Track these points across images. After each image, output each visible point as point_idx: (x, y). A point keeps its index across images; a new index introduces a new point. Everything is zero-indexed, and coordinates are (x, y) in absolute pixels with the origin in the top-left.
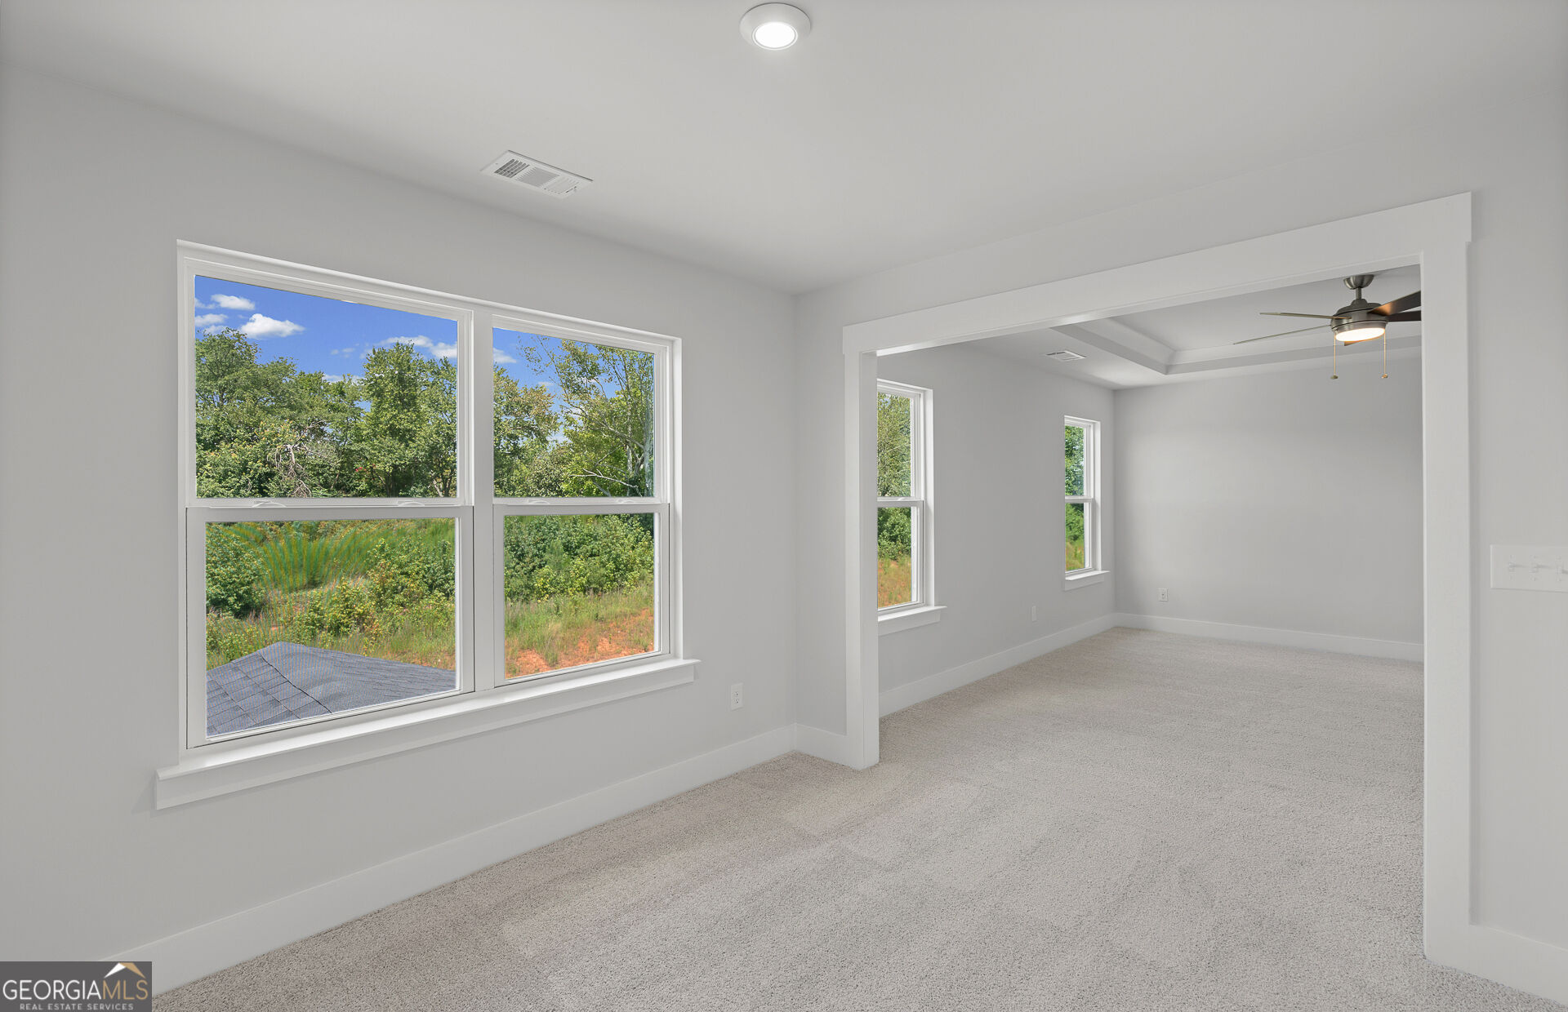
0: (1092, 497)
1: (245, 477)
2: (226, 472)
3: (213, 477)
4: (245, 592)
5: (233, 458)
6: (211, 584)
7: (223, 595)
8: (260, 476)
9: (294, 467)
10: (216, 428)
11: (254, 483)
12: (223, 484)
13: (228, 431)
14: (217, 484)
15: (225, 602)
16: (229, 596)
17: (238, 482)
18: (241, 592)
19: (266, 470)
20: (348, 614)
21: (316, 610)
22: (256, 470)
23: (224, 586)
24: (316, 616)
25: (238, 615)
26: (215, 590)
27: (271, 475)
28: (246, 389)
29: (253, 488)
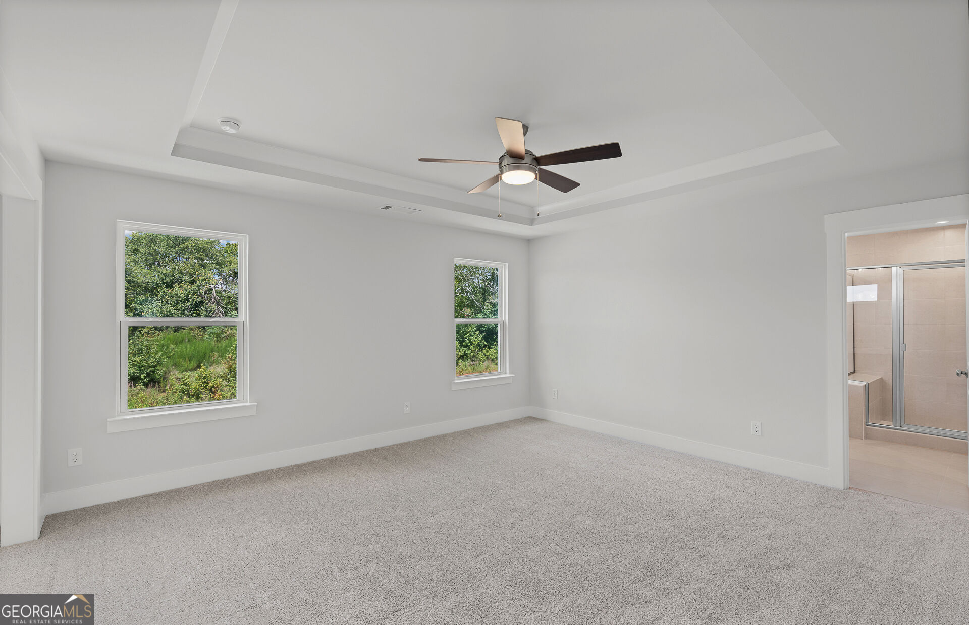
0: (503, 319)
1: (188, 304)
2: (177, 300)
3: (170, 304)
4: (151, 371)
5: (182, 293)
6: (131, 367)
7: (138, 373)
8: (196, 303)
9: (215, 298)
10: (173, 275)
11: (193, 307)
12: (175, 308)
13: (180, 277)
14: (171, 308)
15: (139, 378)
16: (142, 374)
17: (183, 307)
18: (148, 372)
19: (199, 300)
20: (205, 386)
21: (185, 384)
22: (193, 300)
23: (139, 367)
24: (185, 387)
25: (146, 385)
26: (133, 370)
27: (202, 303)
28: (191, 253)
29: (191, 311)
